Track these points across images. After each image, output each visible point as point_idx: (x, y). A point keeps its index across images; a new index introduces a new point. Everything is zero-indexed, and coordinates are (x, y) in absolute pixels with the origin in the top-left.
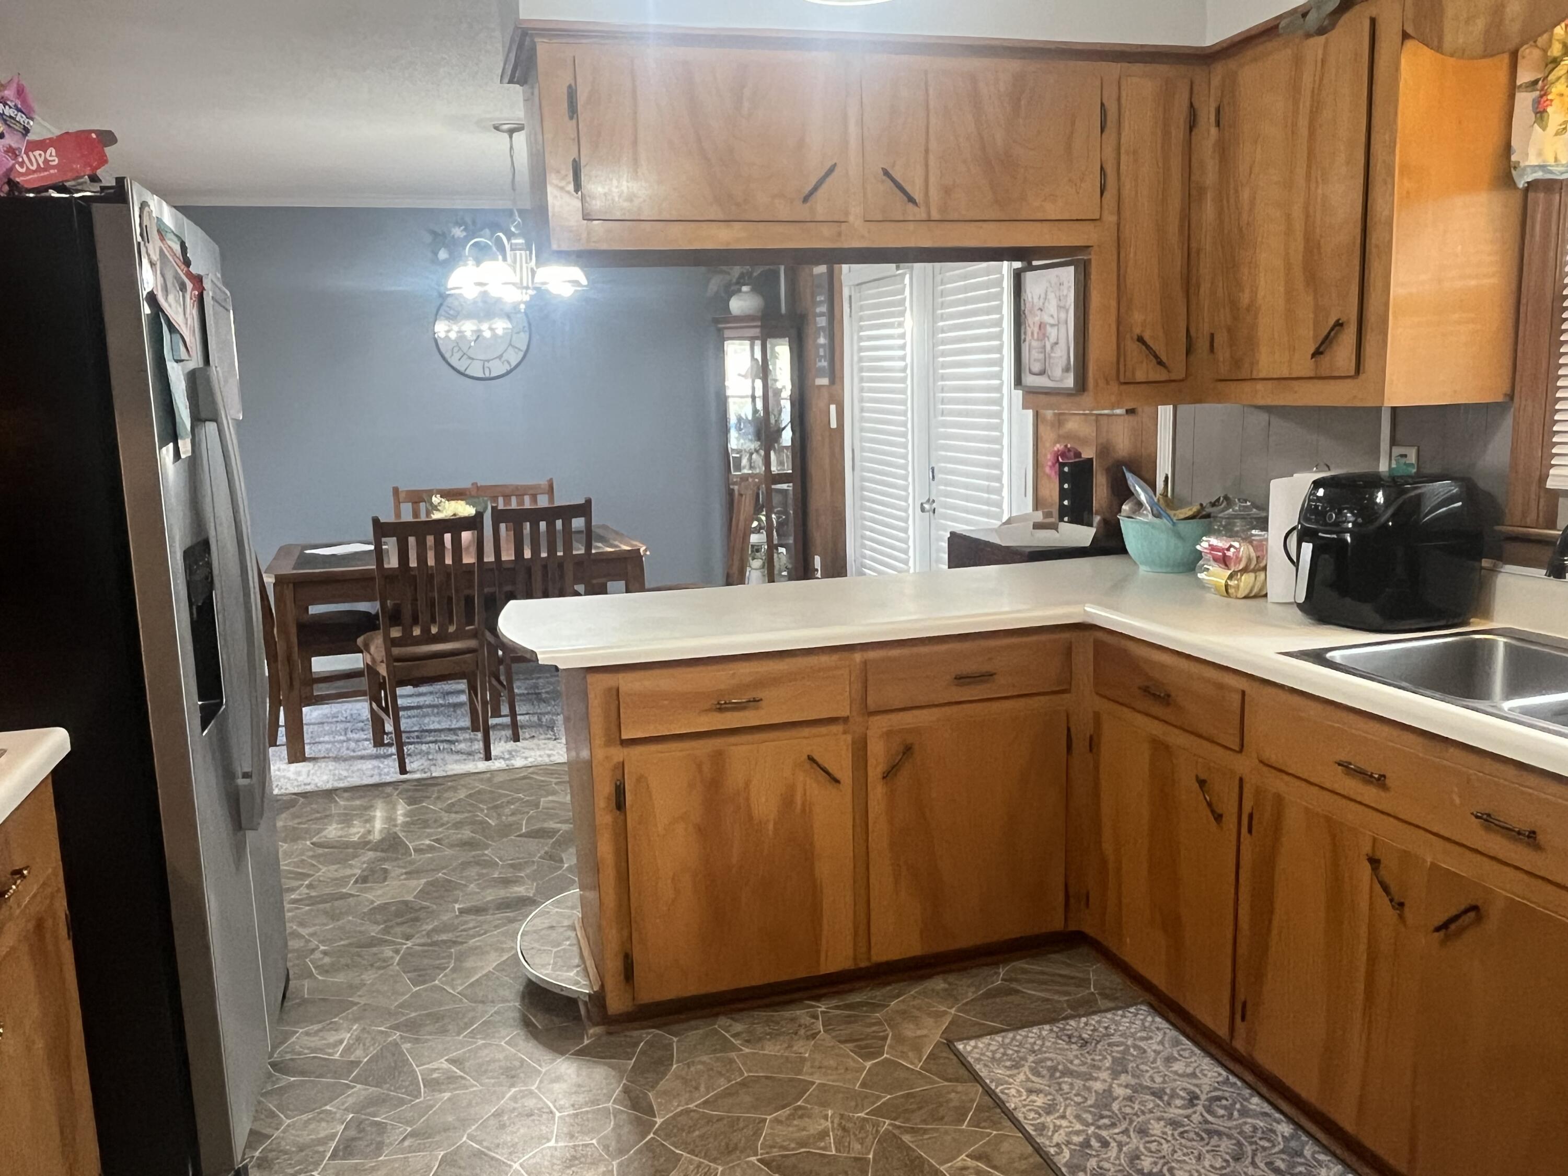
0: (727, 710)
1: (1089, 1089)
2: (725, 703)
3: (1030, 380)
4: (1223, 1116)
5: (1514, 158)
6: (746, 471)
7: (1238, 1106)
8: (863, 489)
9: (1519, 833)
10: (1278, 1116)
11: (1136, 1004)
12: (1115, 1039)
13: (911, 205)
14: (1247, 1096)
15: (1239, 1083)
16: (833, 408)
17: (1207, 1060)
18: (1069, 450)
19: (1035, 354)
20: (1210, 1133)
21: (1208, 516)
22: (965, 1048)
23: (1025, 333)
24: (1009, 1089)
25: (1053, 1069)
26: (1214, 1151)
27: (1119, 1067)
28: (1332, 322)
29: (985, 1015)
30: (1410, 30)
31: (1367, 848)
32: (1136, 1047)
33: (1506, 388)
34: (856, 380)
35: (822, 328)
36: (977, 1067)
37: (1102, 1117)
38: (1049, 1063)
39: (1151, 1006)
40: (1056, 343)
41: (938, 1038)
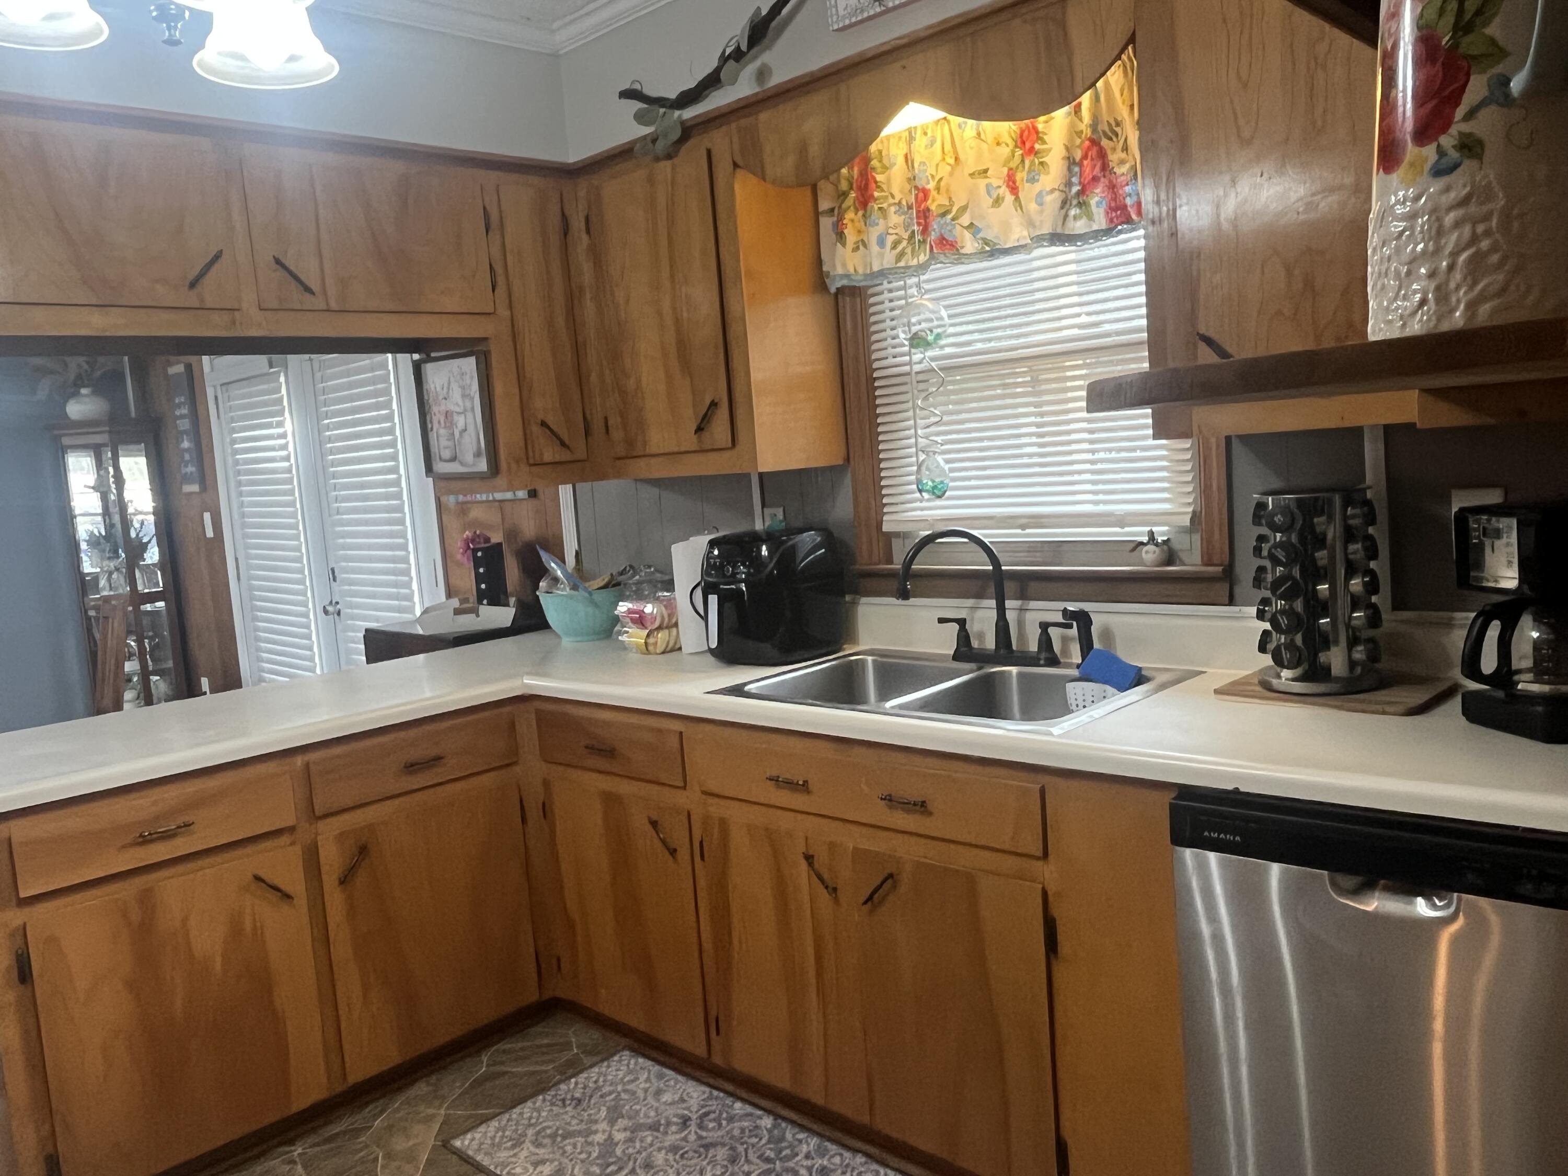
0: (152, 841)
1: (591, 1144)
2: (150, 834)
3: (441, 467)
4: (714, 1128)
5: (825, 269)
6: (105, 593)
7: (724, 1115)
8: (253, 598)
9: (915, 804)
10: (759, 1113)
11: (619, 1051)
12: (606, 1089)
13: (307, 295)
14: (731, 1104)
15: (722, 1095)
16: (207, 516)
17: (691, 1083)
18: (479, 536)
19: (444, 442)
20: (707, 1147)
21: (618, 584)
22: (462, 1143)
23: (431, 422)
24: (514, 1168)
25: (553, 1136)
26: (713, 1162)
27: (614, 1115)
28: (708, 402)
29: (477, 1106)
30: (739, 161)
31: (801, 848)
32: (625, 1091)
33: (843, 452)
34: (232, 485)
35: (185, 432)
36: (479, 1158)
37: (609, 1165)
38: (549, 1131)
39: (632, 1050)
40: (465, 430)
41: (432, 1142)
